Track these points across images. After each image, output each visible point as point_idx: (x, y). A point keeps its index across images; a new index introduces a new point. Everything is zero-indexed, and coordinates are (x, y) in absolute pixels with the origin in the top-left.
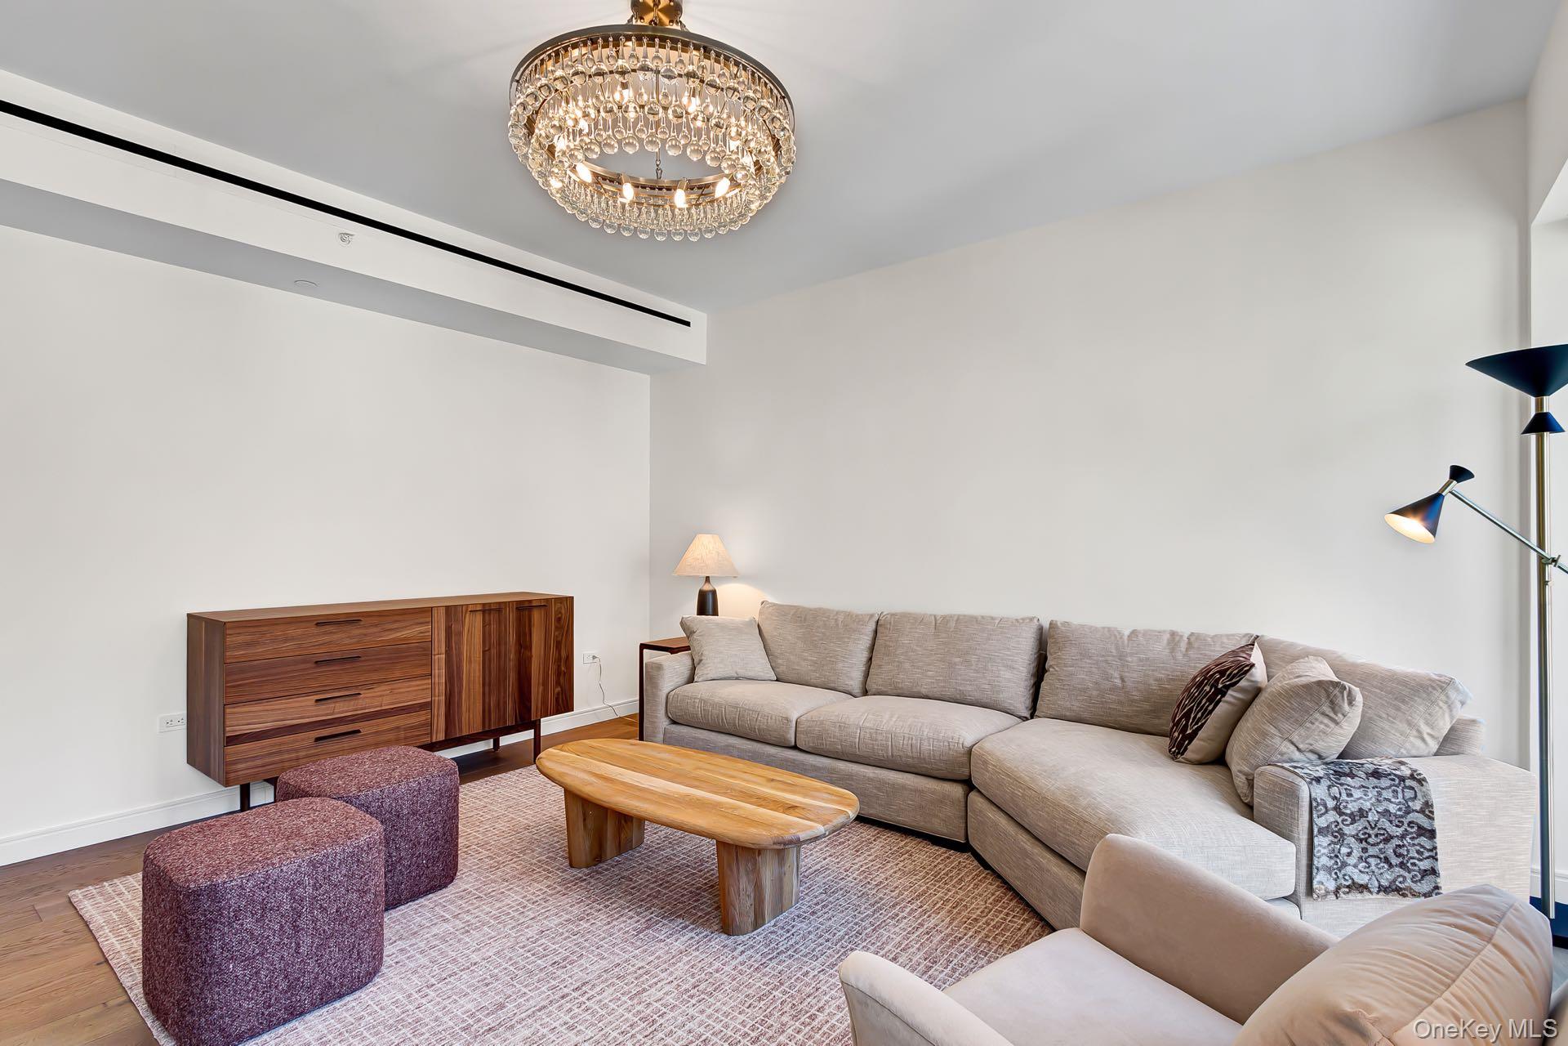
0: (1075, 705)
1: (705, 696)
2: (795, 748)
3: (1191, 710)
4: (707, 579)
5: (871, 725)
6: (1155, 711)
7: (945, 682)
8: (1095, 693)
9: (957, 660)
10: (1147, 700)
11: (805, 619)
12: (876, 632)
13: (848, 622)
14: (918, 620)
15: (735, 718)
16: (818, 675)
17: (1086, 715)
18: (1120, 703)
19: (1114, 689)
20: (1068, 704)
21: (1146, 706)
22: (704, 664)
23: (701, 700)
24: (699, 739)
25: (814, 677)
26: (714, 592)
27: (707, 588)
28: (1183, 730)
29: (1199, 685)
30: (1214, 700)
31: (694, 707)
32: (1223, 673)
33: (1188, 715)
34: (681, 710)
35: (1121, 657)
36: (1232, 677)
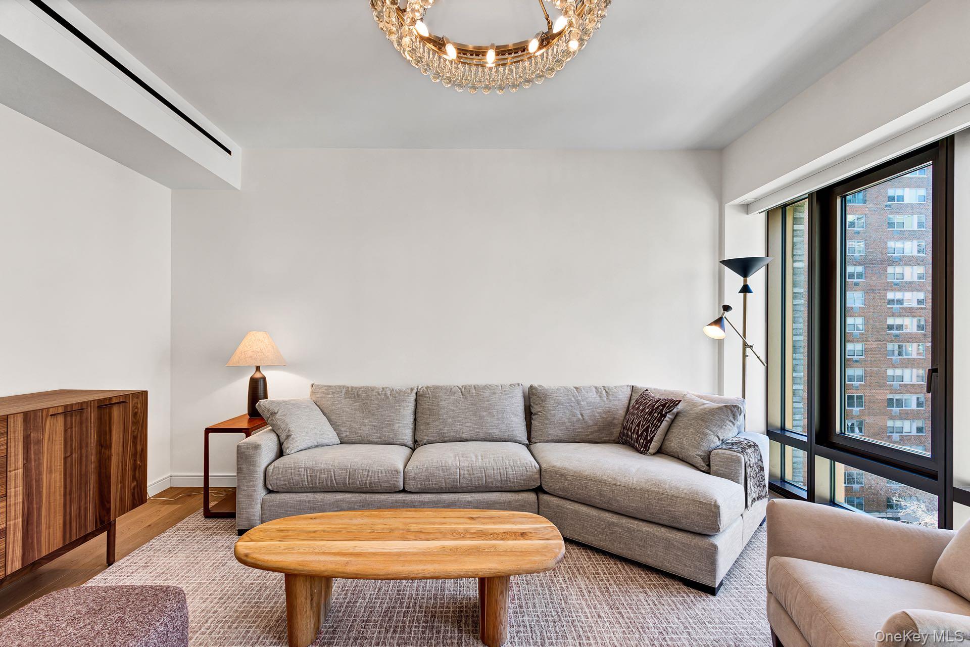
0: (558, 432)
1: (310, 464)
2: (404, 491)
3: (648, 427)
4: (258, 369)
5: (466, 465)
6: (601, 430)
7: (479, 428)
8: (569, 424)
9: (485, 414)
10: (596, 425)
11: (358, 396)
12: (416, 400)
13: (397, 395)
14: (449, 390)
15: (345, 479)
16: (378, 435)
17: (565, 438)
18: (583, 428)
19: (578, 420)
20: (555, 433)
21: (596, 428)
22: (293, 439)
23: (306, 469)
24: (304, 501)
25: (375, 437)
26: (264, 379)
27: (258, 375)
28: (646, 438)
29: (650, 413)
30: (660, 421)
31: (300, 475)
32: (664, 406)
33: (646, 430)
34: (284, 480)
35: (578, 402)
36: (669, 407)
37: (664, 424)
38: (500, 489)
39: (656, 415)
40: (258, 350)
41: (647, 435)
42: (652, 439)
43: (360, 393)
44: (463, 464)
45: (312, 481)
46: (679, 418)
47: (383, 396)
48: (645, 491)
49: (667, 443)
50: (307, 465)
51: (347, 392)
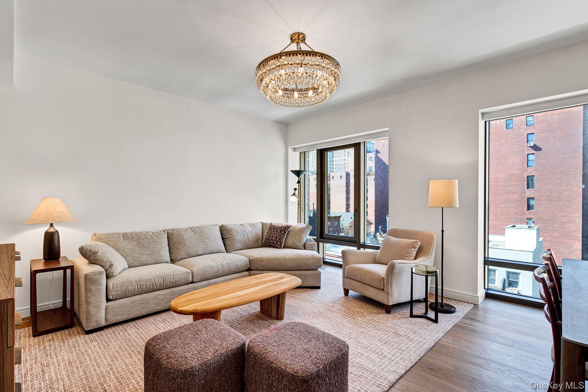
0: (238, 246)
1: (137, 278)
2: (192, 282)
4: (52, 225)
6: (255, 243)
7: (206, 248)
8: (243, 241)
9: (207, 240)
10: (253, 240)
11: (133, 238)
12: (168, 237)
13: (157, 234)
16: (152, 259)
17: (242, 248)
18: (249, 242)
19: (247, 239)
21: (253, 242)
22: (115, 266)
23: (136, 281)
25: (150, 261)
26: (57, 232)
27: (52, 230)
28: (280, 242)
29: (280, 232)
30: (284, 234)
31: (133, 286)
32: (285, 228)
33: (280, 239)
34: (122, 291)
35: (245, 231)
36: (287, 229)
37: (286, 235)
38: (234, 272)
39: (283, 232)
40: (61, 211)
41: (280, 241)
42: (282, 242)
43: (133, 236)
44: (218, 264)
45: (140, 287)
46: (289, 232)
47: (149, 236)
48: (297, 259)
49: (286, 243)
50: (136, 279)
51: (123, 236)
